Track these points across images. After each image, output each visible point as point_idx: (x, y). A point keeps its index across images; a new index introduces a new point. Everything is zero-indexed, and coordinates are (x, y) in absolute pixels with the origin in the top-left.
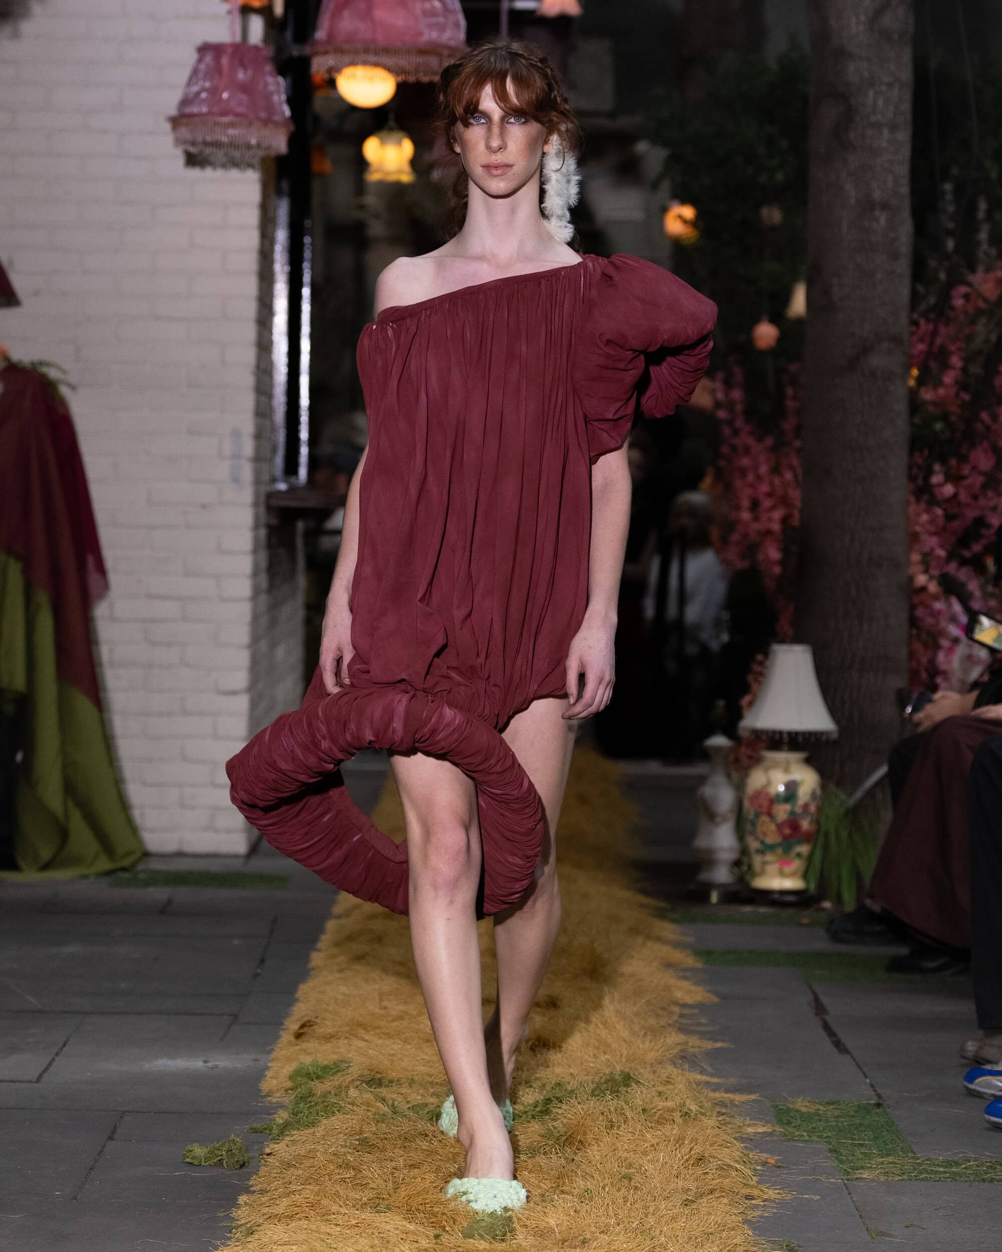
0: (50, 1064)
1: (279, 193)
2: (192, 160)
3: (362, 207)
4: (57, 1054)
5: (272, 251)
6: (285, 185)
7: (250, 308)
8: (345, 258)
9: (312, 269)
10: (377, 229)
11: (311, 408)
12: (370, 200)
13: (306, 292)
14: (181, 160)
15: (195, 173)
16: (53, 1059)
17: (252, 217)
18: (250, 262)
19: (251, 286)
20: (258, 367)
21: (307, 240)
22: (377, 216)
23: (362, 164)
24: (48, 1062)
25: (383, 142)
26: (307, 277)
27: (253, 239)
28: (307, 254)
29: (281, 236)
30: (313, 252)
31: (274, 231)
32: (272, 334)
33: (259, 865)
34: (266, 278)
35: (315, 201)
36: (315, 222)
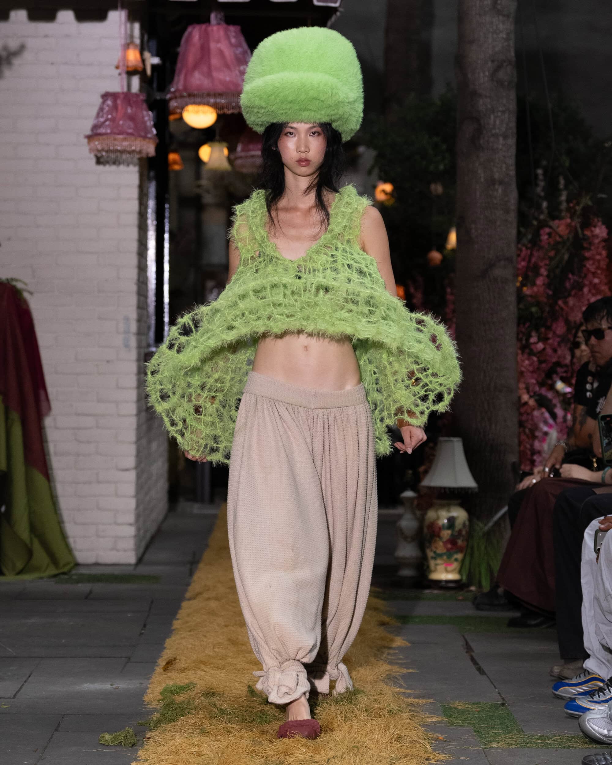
0: (21, 688)
1: (150, 179)
2: (99, 161)
3: (199, 186)
4: (25, 682)
5: (146, 213)
6: (153, 174)
7: (134, 246)
8: (190, 215)
9: (170, 222)
10: (208, 199)
11: (170, 304)
12: (204, 182)
13: (167, 236)
14: (94, 160)
15: (101, 168)
16: (23, 685)
17: (135, 193)
18: (133, 219)
19: (134, 233)
20: (139, 280)
21: (167, 206)
22: (208, 192)
23: (199, 162)
24: (20, 686)
26: (167, 228)
27: (135, 205)
28: (167, 214)
29: (151, 204)
30: (170, 213)
31: (147, 201)
32: (146, 261)
33: (143, 570)
34: (143, 229)
35: (172, 183)
36: (173, 195)
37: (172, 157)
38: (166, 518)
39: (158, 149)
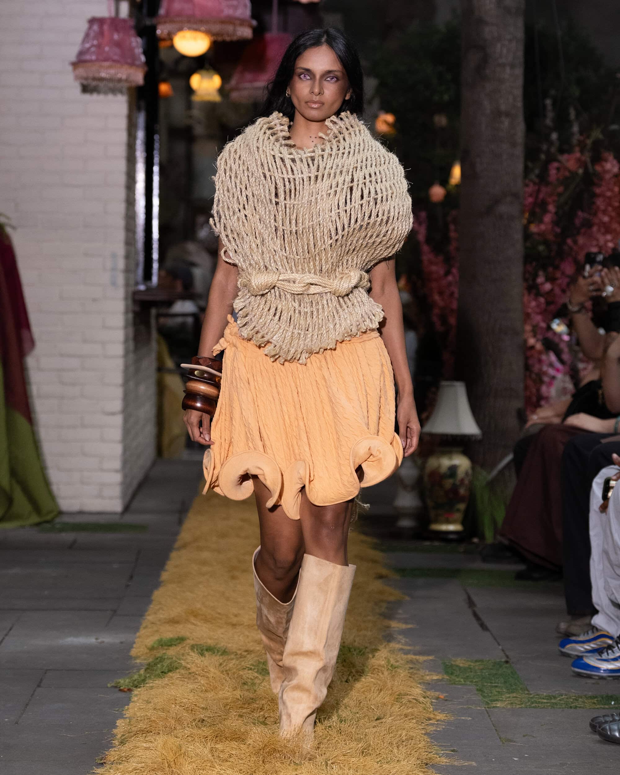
0: (2, 641)
1: (139, 109)
2: (86, 89)
3: (190, 117)
4: (6, 635)
5: (135, 144)
6: (143, 104)
7: (122, 179)
8: (180, 148)
9: (160, 155)
10: (199, 130)
11: (160, 240)
12: (196, 112)
13: (156, 169)
14: (78, 89)
15: (87, 97)
16: (4, 638)
17: (123, 123)
18: (121, 151)
19: (122, 165)
20: (126, 214)
21: (157, 137)
22: (199, 122)
23: (190, 91)
25: (202, 77)
26: (156, 160)
27: (123, 137)
28: (157, 146)
29: (141, 135)
30: (160, 144)
31: (136, 132)
32: (135, 194)
33: (129, 518)
34: (131, 161)
35: (162, 113)
36: (162, 126)
37: (164, 88)
38: (154, 464)
39: (147, 77)
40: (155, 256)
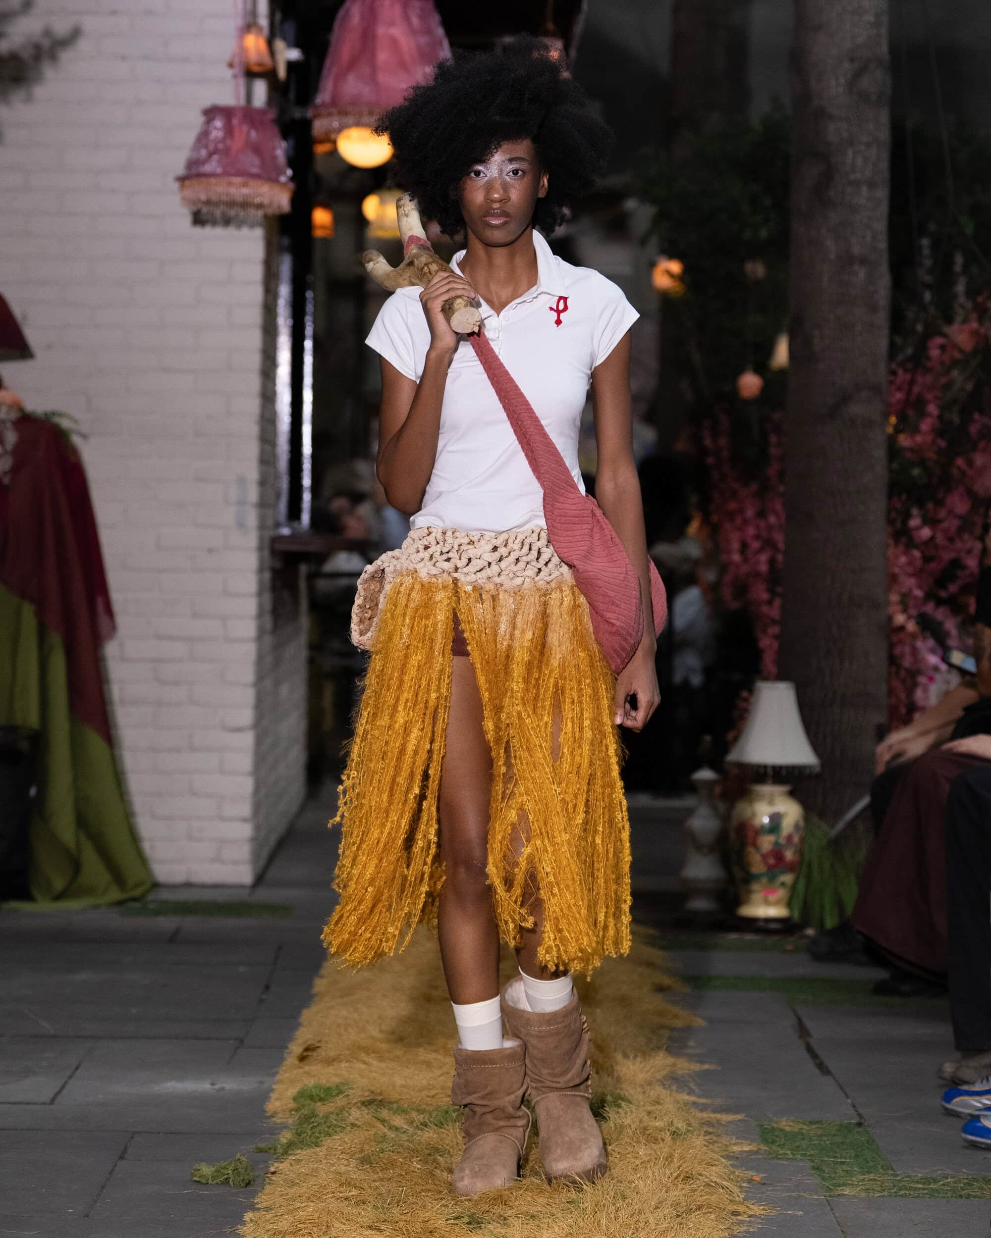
0: (63, 1087)
1: (282, 250)
2: (199, 219)
4: (70, 1077)
5: (275, 305)
6: (287, 242)
7: (255, 360)
8: (345, 310)
9: (314, 322)
11: (314, 456)
13: (308, 344)
14: (188, 219)
15: (199, 231)
16: (66, 1082)
17: (256, 272)
18: (254, 316)
19: (255, 339)
20: (262, 416)
21: (309, 295)
23: (362, 222)
24: (61, 1085)
25: (381, 200)
26: (309, 330)
27: (257, 293)
28: (310, 308)
29: (284, 291)
30: (315, 306)
31: (277, 286)
32: (275, 385)
33: (264, 895)
34: (270, 332)
35: (318, 256)
36: (317, 277)
37: (319, 215)
38: (303, 809)
39: (295, 199)
40: (307, 481)
